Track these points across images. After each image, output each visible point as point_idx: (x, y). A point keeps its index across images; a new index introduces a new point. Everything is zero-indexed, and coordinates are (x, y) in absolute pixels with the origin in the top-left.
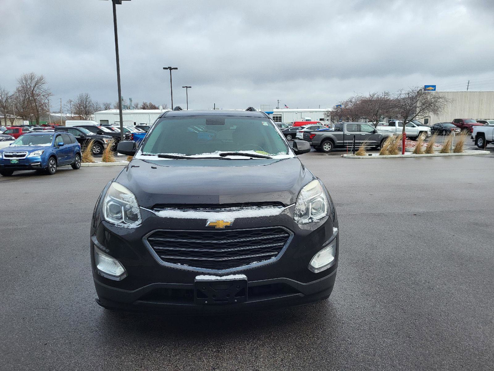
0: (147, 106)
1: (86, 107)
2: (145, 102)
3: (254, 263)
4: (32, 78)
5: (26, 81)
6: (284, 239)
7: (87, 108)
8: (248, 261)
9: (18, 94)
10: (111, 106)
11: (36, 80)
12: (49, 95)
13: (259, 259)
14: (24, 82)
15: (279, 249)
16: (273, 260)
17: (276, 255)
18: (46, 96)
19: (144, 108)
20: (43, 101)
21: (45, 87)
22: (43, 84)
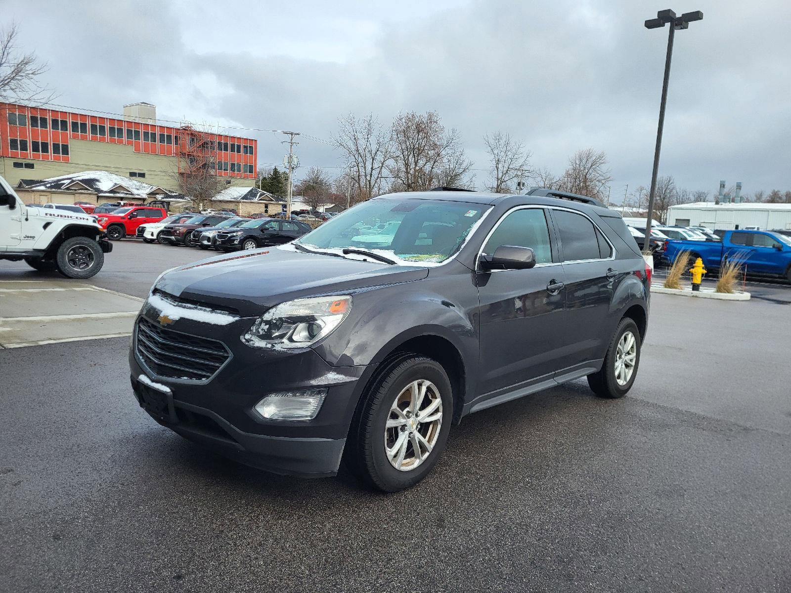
0: (780, 198)
1: (664, 198)
2: (776, 190)
3: (185, 378)
4: (588, 157)
5: (581, 160)
6: (221, 360)
7: (665, 200)
8: (180, 374)
9: (566, 179)
10: (709, 197)
11: (594, 158)
12: (607, 179)
13: (191, 376)
14: (578, 162)
15: (212, 370)
16: (204, 381)
17: (208, 377)
18: (603, 182)
19: (772, 201)
20: (597, 188)
21: (604, 168)
22: (602, 163)
